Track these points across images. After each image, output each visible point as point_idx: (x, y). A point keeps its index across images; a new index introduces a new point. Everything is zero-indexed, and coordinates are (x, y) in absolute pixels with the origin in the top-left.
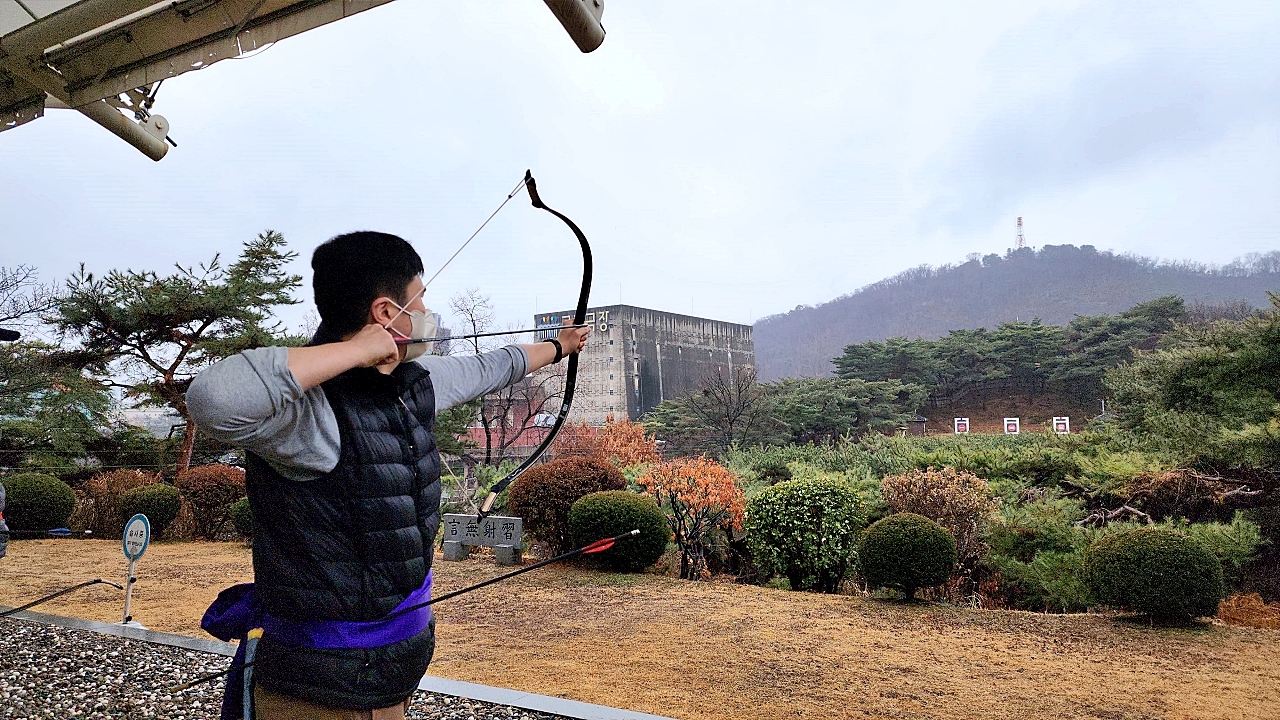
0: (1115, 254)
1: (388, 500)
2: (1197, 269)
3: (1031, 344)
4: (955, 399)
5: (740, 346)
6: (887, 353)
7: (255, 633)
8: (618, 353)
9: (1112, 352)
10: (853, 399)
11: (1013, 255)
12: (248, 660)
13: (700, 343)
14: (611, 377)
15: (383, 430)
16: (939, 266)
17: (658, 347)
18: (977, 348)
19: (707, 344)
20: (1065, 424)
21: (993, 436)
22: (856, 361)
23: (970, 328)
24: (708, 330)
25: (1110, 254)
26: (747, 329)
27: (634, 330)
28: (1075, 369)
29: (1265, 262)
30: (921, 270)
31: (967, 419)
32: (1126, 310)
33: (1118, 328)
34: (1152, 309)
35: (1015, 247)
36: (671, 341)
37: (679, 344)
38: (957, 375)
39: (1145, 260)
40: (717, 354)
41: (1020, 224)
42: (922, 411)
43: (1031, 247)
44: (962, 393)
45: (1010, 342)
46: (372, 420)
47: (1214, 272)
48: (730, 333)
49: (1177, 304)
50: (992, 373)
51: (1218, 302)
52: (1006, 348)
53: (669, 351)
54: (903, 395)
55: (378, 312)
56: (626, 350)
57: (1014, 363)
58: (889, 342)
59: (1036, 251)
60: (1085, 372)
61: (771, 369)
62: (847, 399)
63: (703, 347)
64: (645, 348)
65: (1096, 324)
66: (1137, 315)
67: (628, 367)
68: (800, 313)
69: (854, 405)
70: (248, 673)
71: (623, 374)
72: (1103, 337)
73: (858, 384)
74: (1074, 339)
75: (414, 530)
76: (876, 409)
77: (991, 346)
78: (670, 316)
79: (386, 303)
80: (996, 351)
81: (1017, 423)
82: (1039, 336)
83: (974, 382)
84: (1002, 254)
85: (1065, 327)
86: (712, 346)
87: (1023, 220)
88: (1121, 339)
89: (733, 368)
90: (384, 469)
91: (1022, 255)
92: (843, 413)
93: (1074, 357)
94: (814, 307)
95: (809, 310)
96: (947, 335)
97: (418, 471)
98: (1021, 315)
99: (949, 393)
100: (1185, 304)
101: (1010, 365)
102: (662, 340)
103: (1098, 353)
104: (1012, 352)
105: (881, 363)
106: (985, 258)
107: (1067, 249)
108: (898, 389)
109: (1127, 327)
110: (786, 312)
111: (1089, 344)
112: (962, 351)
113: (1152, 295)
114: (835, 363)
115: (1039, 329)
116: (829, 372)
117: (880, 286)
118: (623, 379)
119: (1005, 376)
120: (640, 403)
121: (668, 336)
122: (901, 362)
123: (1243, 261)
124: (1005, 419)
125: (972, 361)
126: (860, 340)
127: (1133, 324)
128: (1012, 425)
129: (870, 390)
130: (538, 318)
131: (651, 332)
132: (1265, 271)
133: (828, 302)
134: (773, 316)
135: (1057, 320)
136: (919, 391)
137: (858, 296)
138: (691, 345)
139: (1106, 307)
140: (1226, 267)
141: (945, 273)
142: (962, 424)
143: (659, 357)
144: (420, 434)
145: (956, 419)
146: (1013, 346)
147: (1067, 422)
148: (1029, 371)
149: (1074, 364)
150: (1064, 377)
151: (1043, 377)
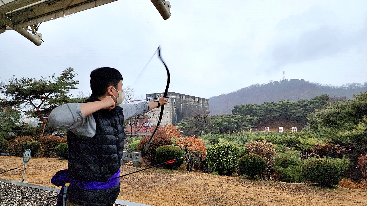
0: (310, 82)
1: (110, 146)
2: (332, 87)
3: (287, 107)
4: (265, 121)
5: (205, 105)
6: (246, 108)
7: (67, 184)
8: (170, 106)
9: (309, 109)
10: (237, 121)
11: (282, 81)
12: (65, 192)
13: (194, 104)
14: (168, 112)
15: (109, 125)
16: (261, 84)
17: (182, 104)
18: (272, 107)
19: (196, 104)
20: (295, 129)
21: (275, 132)
22: (237, 110)
23: (270, 102)
24: (196, 100)
25: (309, 82)
26: (207, 100)
27: (175, 99)
28: (298, 114)
29: (351, 85)
30: (256, 85)
31: (268, 127)
32: (313, 98)
33: (311, 103)
34: (320, 98)
35: (282, 79)
36: (185, 103)
37: (188, 104)
38: (266, 115)
39: (318, 84)
40: (198, 107)
41: (284, 73)
42: (255, 125)
43: (287, 79)
44: (267, 120)
46: (106, 122)
47: (337, 88)
48: (202, 101)
49: (327, 97)
50: (276, 114)
51: (338, 96)
52: (280, 108)
53: (185, 106)
54: (251, 120)
55: (109, 91)
56: (172, 105)
57: (281, 111)
58: (247, 105)
59: (288, 81)
60: (302, 115)
61: (214, 112)
62: (235, 121)
63: (194, 105)
64: (178, 104)
65: (304, 101)
66: (316, 99)
67: (173, 110)
68: (222, 96)
69: (237, 122)
70: (65, 196)
71: (171, 112)
72: (307, 105)
73: (238, 116)
74: (299, 106)
75: (116, 155)
76: (243, 124)
77: (276, 107)
78: (185, 95)
79: (112, 88)
80: (277, 108)
81: (282, 129)
82: (289, 104)
83: (270, 117)
84: (279, 81)
85: (296, 102)
86: (197, 104)
87: (285, 72)
88: (311, 106)
89: (203, 111)
90: (109, 137)
91: (284, 81)
92: (233, 124)
93: (298, 110)
94: (226, 94)
95: (224, 95)
96: (263, 103)
97: (118, 138)
98: (284, 98)
99: (263, 120)
100: (329, 97)
101: (281, 112)
102: (183, 102)
103: (306, 110)
104: (280, 109)
105: (245, 111)
106: (274, 82)
107: (297, 80)
108: (249, 118)
110: (218, 95)
111: (302, 107)
112: (267, 108)
113: (320, 94)
114: (231, 110)
115: (289, 102)
116: (230, 113)
117: (245, 89)
118: (171, 113)
119: (279, 115)
120: (176, 121)
121: (184, 101)
122: (250, 111)
123: (345, 85)
124: (279, 128)
125: (270, 111)
126: (239, 104)
127: (315, 102)
128: (281, 129)
129: (241, 118)
130: (147, 95)
131: (180, 100)
132: (351, 88)
133: (230, 93)
134: (214, 96)
135: (294, 100)
136: (255, 119)
137: (238, 92)
138: (191, 104)
139: (307, 97)
140: (340, 87)
141: (263, 86)
142: (267, 128)
143: (182, 107)
144: (119, 127)
145: (265, 127)
146: (281, 107)
147: (296, 129)
148: (286, 114)
149: (298, 112)
150: (295, 116)
151: (289, 116)
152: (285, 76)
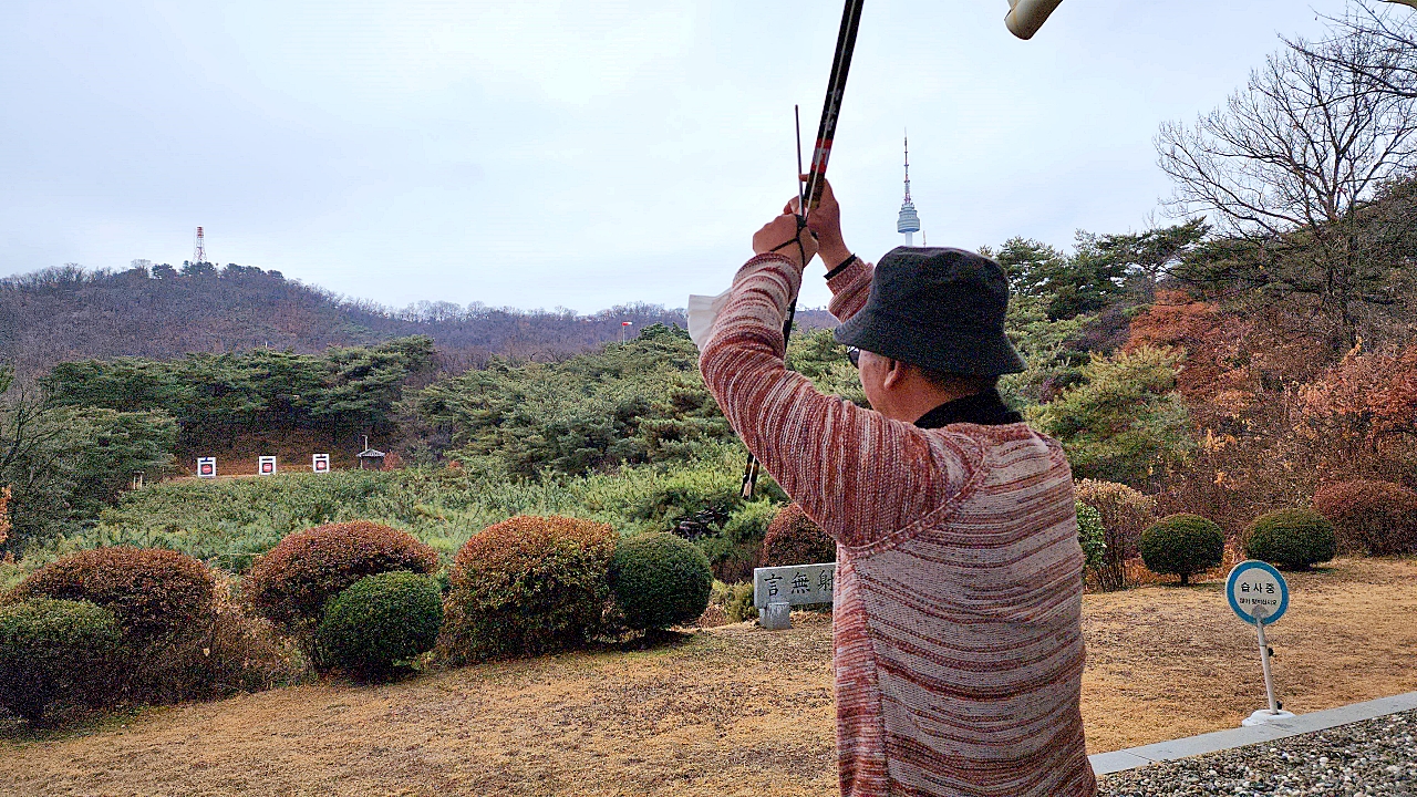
0: (303, 284)
2: (377, 310)
3: (290, 374)
6: (117, 375)
9: (377, 386)
11: (191, 269)
16: (94, 270)
18: (228, 374)
20: (325, 462)
25: (298, 284)
28: (340, 403)
29: (433, 310)
30: (69, 272)
32: (380, 345)
33: (379, 363)
35: (193, 260)
38: (204, 405)
41: (200, 235)
43: (214, 264)
45: (267, 371)
47: (393, 315)
49: (428, 343)
50: (247, 404)
52: (260, 377)
57: (272, 394)
59: (219, 268)
60: (353, 406)
65: (353, 357)
66: (392, 351)
72: (362, 372)
73: (102, 414)
74: (333, 371)
77: (245, 374)
80: (253, 379)
81: (274, 462)
82: (298, 366)
84: (178, 266)
85: (322, 358)
87: (204, 231)
88: (385, 374)
91: (201, 270)
93: (339, 390)
101: (267, 397)
103: (365, 388)
104: (265, 382)
105: (108, 388)
107: (253, 271)
109: (391, 362)
111: (348, 376)
112: (209, 377)
115: (296, 358)
119: (260, 408)
125: (221, 389)
127: (393, 359)
128: (268, 465)
140: (403, 311)
142: (207, 464)
145: (199, 460)
146: (269, 375)
147: (327, 459)
148: (288, 403)
149: (339, 397)
150: (327, 411)
151: (301, 410)
152: (206, 250)
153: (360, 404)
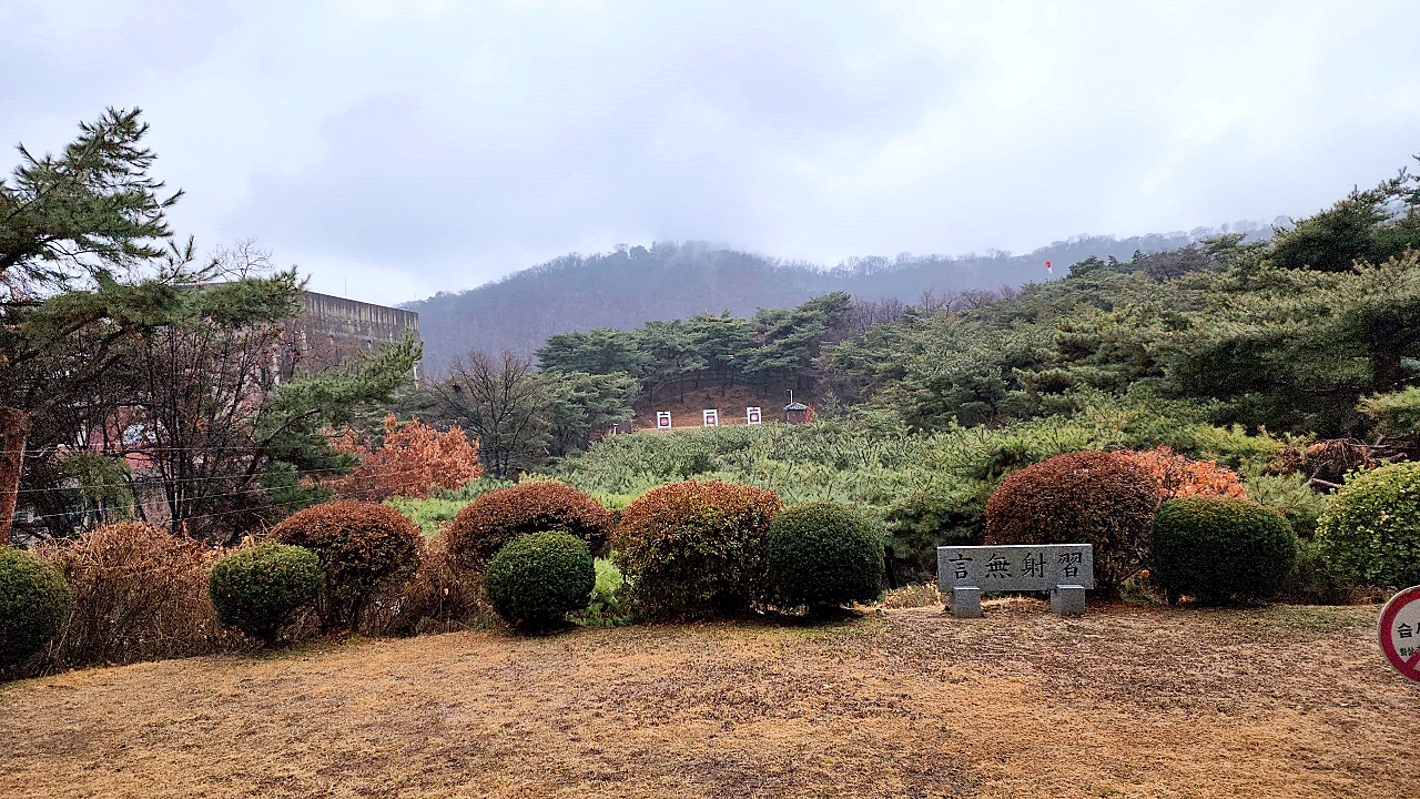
0: (747, 252)
2: (811, 269)
3: (725, 336)
6: (594, 344)
9: (799, 344)
11: (657, 248)
13: (356, 332)
16: (589, 256)
17: (304, 336)
18: (677, 340)
20: (757, 414)
22: (560, 354)
23: (668, 320)
24: (365, 315)
26: (412, 316)
28: (767, 361)
30: (571, 259)
31: (668, 413)
32: (801, 304)
33: (800, 321)
34: (826, 303)
35: (660, 241)
39: (770, 260)
43: (674, 242)
44: (658, 386)
45: (706, 334)
47: (825, 273)
48: (392, 320)
49: (845, 299)
50: (692, 365)
52: (702, 340)
53: (319, 341)
57: (711, 355)
58: (595, 333)
59: (679, 246)
60: (778, 363)
63: (360, 337)
65: (778, 317)
66: (812, 309)
68: (442, 301)
69: (581, 401)
72: (787, 330)
73: (579, 377)
74: (761, 332)
76: (605, 405)
77: (690, 338)
80: (697, 342)
82: (732, 328)
83: (673, 374)
84: (648, 247)
85: (751, 320)
86: (371, 336)
88: (805, 332)
91: (666, 249)
93: (766, 349)
94: (457, 294)
96: (644, 326)
100: (851, 299)
101: (707, 357)
103: (788, 346)
104: (707, 344)
105: (588, 356)
106: (632, 250)
109: (810, 320)
110: (426, 299)
111: (774, 336)
112: (662, 343)
113: (823, 292)
114: (536, 355)
115: (730, 321)
119: (703, 368)
122: (608, 356)
124: (705, 412)
125: (672, 353)
127: (811, 317)
128: (711, 417)
132: (862, 275)
133: (473, 289)
135: (744, 315)
136: (635, 385)
138: (345, 335)
140: (834, 269)
141: (595, 264)
142: (665, 417)
143: (304, 348)
145: (658, 414)
146: (708, 338)
147: (759, 412)
148: (725, 362)
149: (766, 356)
150: (756, 369)
151: (736, 368)
153: (783, 361)
